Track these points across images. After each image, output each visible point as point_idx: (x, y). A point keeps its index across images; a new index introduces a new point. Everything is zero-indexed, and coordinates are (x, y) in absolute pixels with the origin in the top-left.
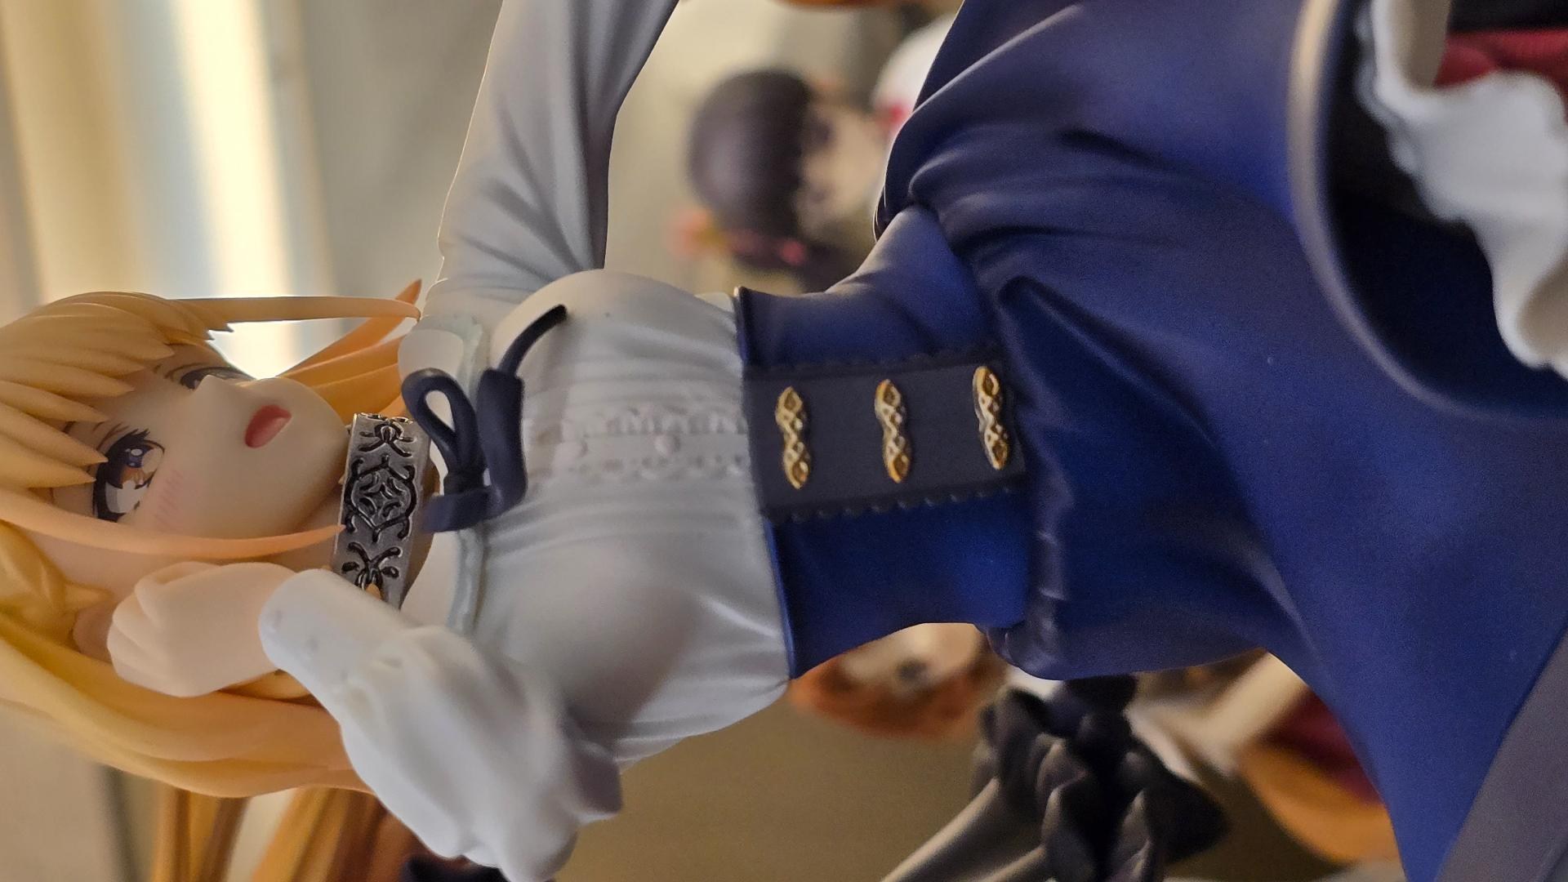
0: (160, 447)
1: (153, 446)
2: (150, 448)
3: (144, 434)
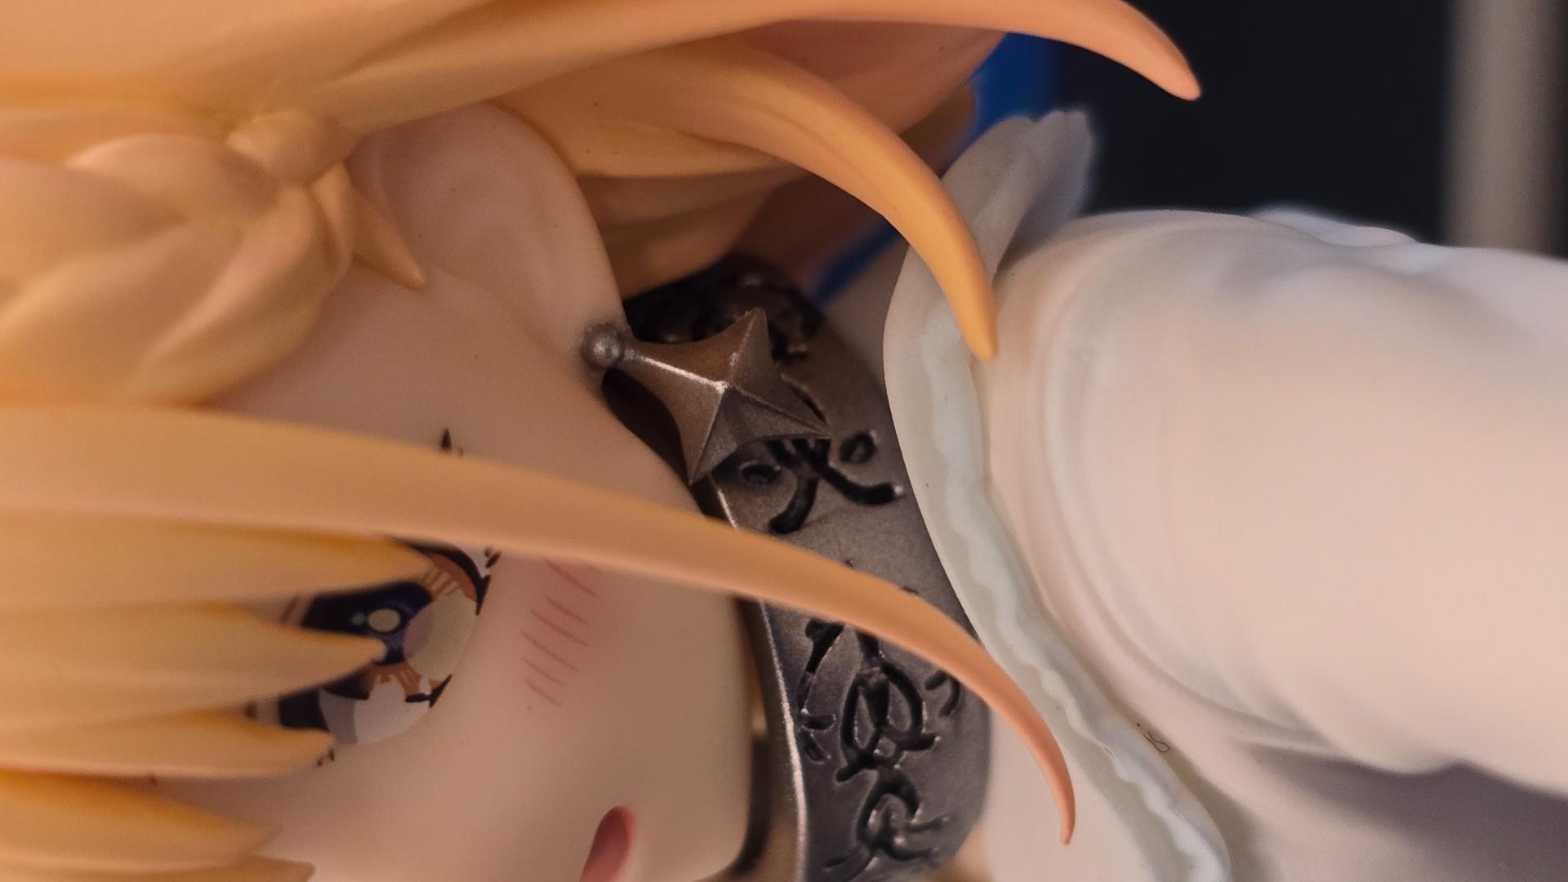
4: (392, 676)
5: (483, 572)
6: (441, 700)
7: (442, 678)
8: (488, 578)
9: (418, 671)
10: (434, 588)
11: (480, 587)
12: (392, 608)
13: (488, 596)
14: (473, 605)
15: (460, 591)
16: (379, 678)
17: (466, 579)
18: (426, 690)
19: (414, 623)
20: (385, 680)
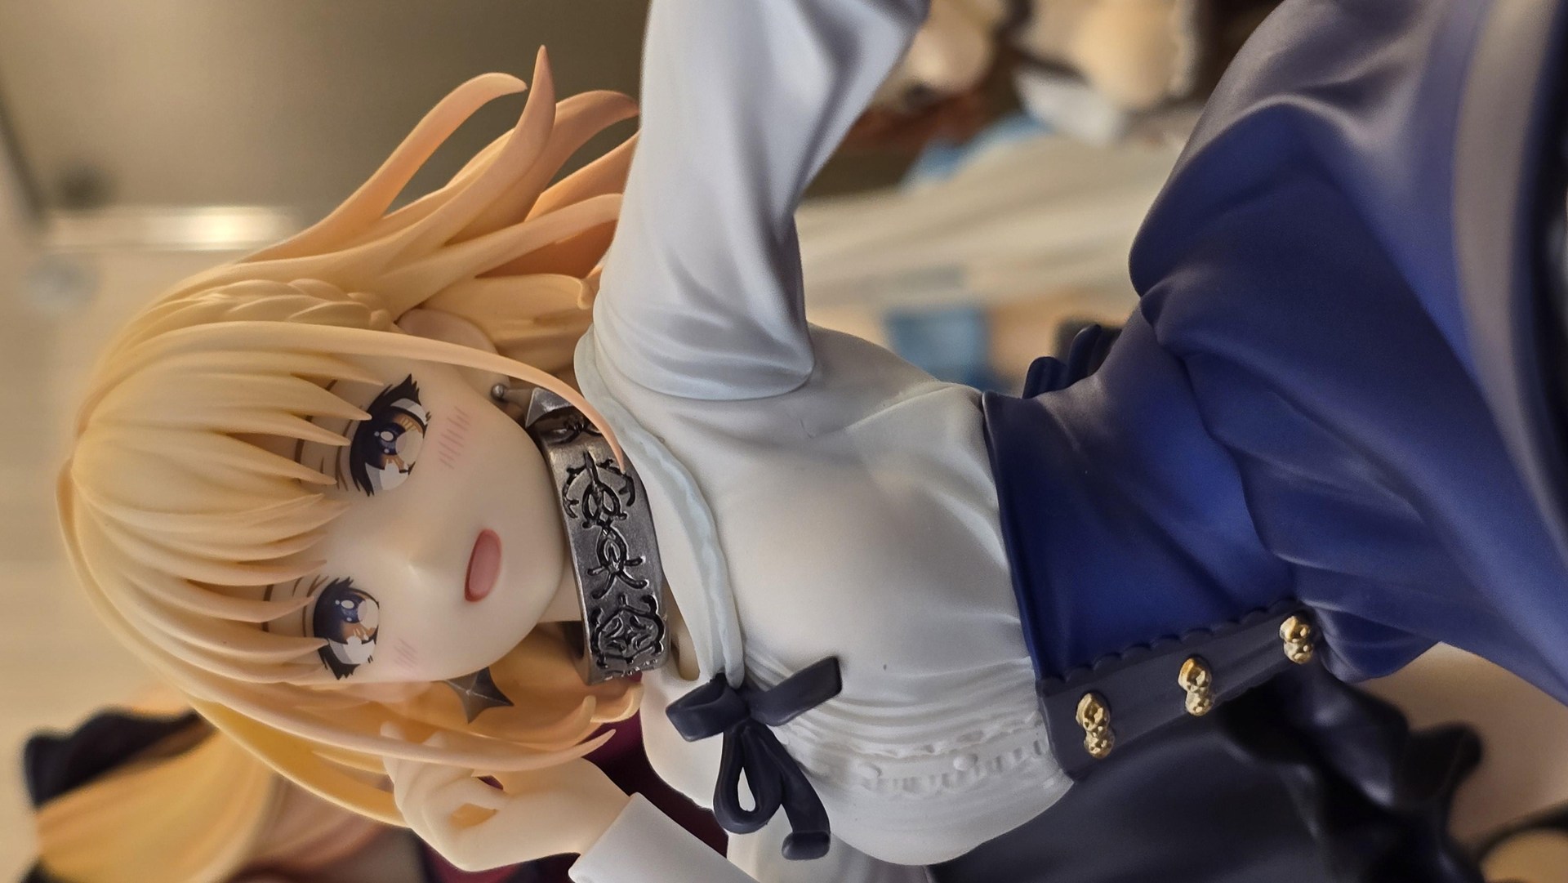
0: (372, 598)
1: (364, 596)
2: (361, 600)
3: (348, 582)
4: (393, 461)
5: (425, 423)
6: (411, 473)
7: (411, 463)
8: (427, 425)
9: (403, 459)
10: (406, 427)
11: (424, 428)
12: (390, 432)
13: (427, 432)
14: (422, 435)
15: (417, 430)
16: (387, 461)
17: (419, 426)
18: (407, 469)
19: (399, 439)
20: (390, 462)
